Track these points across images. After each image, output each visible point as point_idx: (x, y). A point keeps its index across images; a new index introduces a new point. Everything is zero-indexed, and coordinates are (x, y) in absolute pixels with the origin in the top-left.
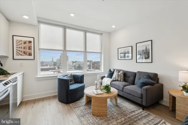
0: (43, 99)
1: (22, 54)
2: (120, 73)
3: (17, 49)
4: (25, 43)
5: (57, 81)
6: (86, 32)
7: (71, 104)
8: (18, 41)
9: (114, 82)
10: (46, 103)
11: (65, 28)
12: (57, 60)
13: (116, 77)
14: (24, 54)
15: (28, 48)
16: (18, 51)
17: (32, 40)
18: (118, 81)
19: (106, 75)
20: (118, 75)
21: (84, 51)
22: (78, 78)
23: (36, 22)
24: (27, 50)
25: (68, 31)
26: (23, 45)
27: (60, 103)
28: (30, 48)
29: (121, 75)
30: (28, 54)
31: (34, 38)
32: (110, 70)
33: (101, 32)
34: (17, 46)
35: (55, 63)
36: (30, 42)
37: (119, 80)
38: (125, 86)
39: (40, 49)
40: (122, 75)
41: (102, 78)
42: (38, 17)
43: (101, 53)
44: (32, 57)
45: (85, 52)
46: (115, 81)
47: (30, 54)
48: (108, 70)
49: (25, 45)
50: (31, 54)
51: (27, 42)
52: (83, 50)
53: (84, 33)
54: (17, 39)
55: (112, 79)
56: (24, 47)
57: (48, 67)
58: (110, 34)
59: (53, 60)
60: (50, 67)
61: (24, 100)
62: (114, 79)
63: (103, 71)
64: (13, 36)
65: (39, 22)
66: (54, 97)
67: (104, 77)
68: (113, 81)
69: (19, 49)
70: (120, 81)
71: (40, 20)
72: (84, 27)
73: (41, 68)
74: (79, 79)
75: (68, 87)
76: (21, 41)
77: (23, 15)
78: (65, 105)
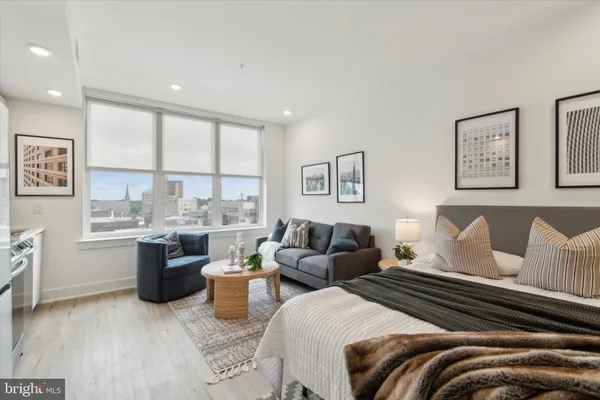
0: (97, 298)
1: (41, 181)
2: (299, 229)
3: (28, 168)
4: (48, 153)
5: (135, 250)
6: (217, 122)
7: (169, 303)
8: (29, 150)
9: (283, 251)
10: (106, 306)
11: (159, 113)
12: (143, 194)
13: (289, 237)
14: (46, 183)
15: (56, 166)
16: (30, 175)
17: (67, 145)
18: (294, 247)
19: (270, 236)
20: (295, 233)
21: (213, 172)
22: (193, 243)
23: (78, 101)
24: (54, 173)
25: (168, 120)
26: (42, 160)
27: (143, 303)
28: (61, 167)
29: (301, 234)
30: (56, 181)
31: (73, 140)
32: (280, 223)
33: (261, 125)
34: (28, 162)
35: (135, 206)
36: (63, 151)
37: (297, 244)
38: (303, 257)
39: (88, 169)
40: (303, 232)
41: (260, 241)
42: (84, 88)
43: (261, 178)
44: (67, 190)
45: (217, 175)
46: (289, 247)
47: (62, 183)
48: (276, 222)
49: (49, 158)
50: (66, 181)
51: (55, 152)
52: (209, 169)
53: (214, 124)
54: (27, 144)
55: (281, 244)
56: (46, 164)
57: (112, 219)
58: (284, 127)
59: (127, 195)
60: (119, 219)
61: (43, 302)
62: (287, 244)
63: (265, 225)
64: (16, 135)
65: (88, 99)
66: (127, 292)
67: (265, 239)
68: (284, 247)
69: (32, 169)
70: (300, 247)
71: (91, 94)
72: (212, 112)
73: (93, 224)
74: (195, 246)
75: (164, 263)
76: (38, 148)
77: (47, 89)
78: (155, 305)
